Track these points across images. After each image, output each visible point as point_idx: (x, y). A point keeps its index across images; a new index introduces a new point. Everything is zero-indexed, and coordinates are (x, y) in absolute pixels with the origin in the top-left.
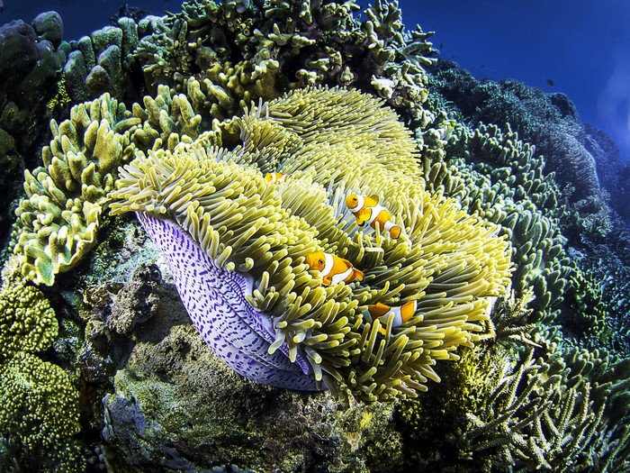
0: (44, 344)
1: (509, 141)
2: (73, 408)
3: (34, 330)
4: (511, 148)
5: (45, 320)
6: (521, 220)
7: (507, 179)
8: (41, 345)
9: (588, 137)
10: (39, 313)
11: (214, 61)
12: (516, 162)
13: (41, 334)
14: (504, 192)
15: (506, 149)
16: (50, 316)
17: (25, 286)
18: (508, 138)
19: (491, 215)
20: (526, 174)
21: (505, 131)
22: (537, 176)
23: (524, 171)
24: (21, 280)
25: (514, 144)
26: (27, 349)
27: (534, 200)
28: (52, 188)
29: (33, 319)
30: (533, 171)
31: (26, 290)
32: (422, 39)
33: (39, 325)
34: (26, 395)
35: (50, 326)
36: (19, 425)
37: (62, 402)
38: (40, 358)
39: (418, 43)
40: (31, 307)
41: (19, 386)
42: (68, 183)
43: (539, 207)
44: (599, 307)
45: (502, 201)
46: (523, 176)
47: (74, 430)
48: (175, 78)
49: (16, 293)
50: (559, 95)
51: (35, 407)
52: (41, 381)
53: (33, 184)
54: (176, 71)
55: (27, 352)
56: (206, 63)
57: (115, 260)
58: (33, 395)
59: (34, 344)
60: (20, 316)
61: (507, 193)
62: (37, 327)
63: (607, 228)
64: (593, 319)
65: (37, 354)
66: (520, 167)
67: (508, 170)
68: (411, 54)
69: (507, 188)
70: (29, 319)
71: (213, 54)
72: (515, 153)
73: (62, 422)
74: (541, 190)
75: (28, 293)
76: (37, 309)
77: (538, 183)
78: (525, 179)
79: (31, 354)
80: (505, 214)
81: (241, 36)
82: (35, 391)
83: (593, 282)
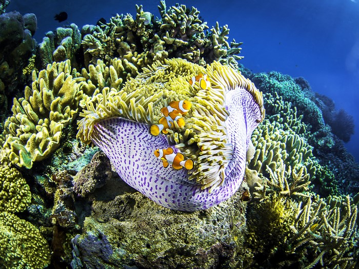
0: (22, 207)
1: (278, 101)
2: (42, 250)
3: (16, 197)
4: (279, 105)
5: (23, 191)
6: (289, 139)
7: (279, 120)
8: (20, 208)
9: (317, 99)
10: (19, 186)
11: (128, 50)
12: (282, 112)
13: (20, 200)
14: (278, 126)
15: (277, 105)
16: (26, 188)
17: (10, 168)
18: (277, 99)
19: (274, 138)
20: (288, 117)
21: (274, 96)
22: (294, 118)
23: (287, 115)
24: (8, 164)
25: (280, 102)
26: (10, 209)
27: (294, 130)
28: (30, 111)
29: (15, 189)
30: (292, 115)
31: (11, 170)
32: (237, 46)
33: (19, 194)
34: (9, 240)
35: (26, 196)
36: (5, 260)
37: (34, 246)
38: (18, 216)
39: (234, 48)
40: (14, 182)
41: (4, 233)
42: (41, 109)
43: (296, 133)
44: (333, 183)
45: (277, 131)
46: (287, 118)
47: (43, 265)
48: (106, 58)
49: (4, 172)
50: (300, 78)
51: (15, 248)
52: (19, 231)
53: (18, 107)
54: (107, 54)
55: (9, 212)
56: (124, 52)
57: (67, 160)
58: (14, 240)
59: (15, 206)
60: (6, 186)
61: (279, 127)
62: (18, 195)
63: (332, 144)
64: (331, 189)
65: (16, 214)
66: (285, 114)
67: (279, 116)
68: (230, 54)
69: (279, 125)
70: (12, 189)
71: (128, 47)
72: (281, 107)
73: (35, 259)
74: (297, 125)
75: (12, 173)
76: (18, 183)
77: (294, 121)
78: (288, 119)
79: (12, 213)
80: (281, 136)
81: (144, 39)
82: (15, 238)
83: (328, 171)
